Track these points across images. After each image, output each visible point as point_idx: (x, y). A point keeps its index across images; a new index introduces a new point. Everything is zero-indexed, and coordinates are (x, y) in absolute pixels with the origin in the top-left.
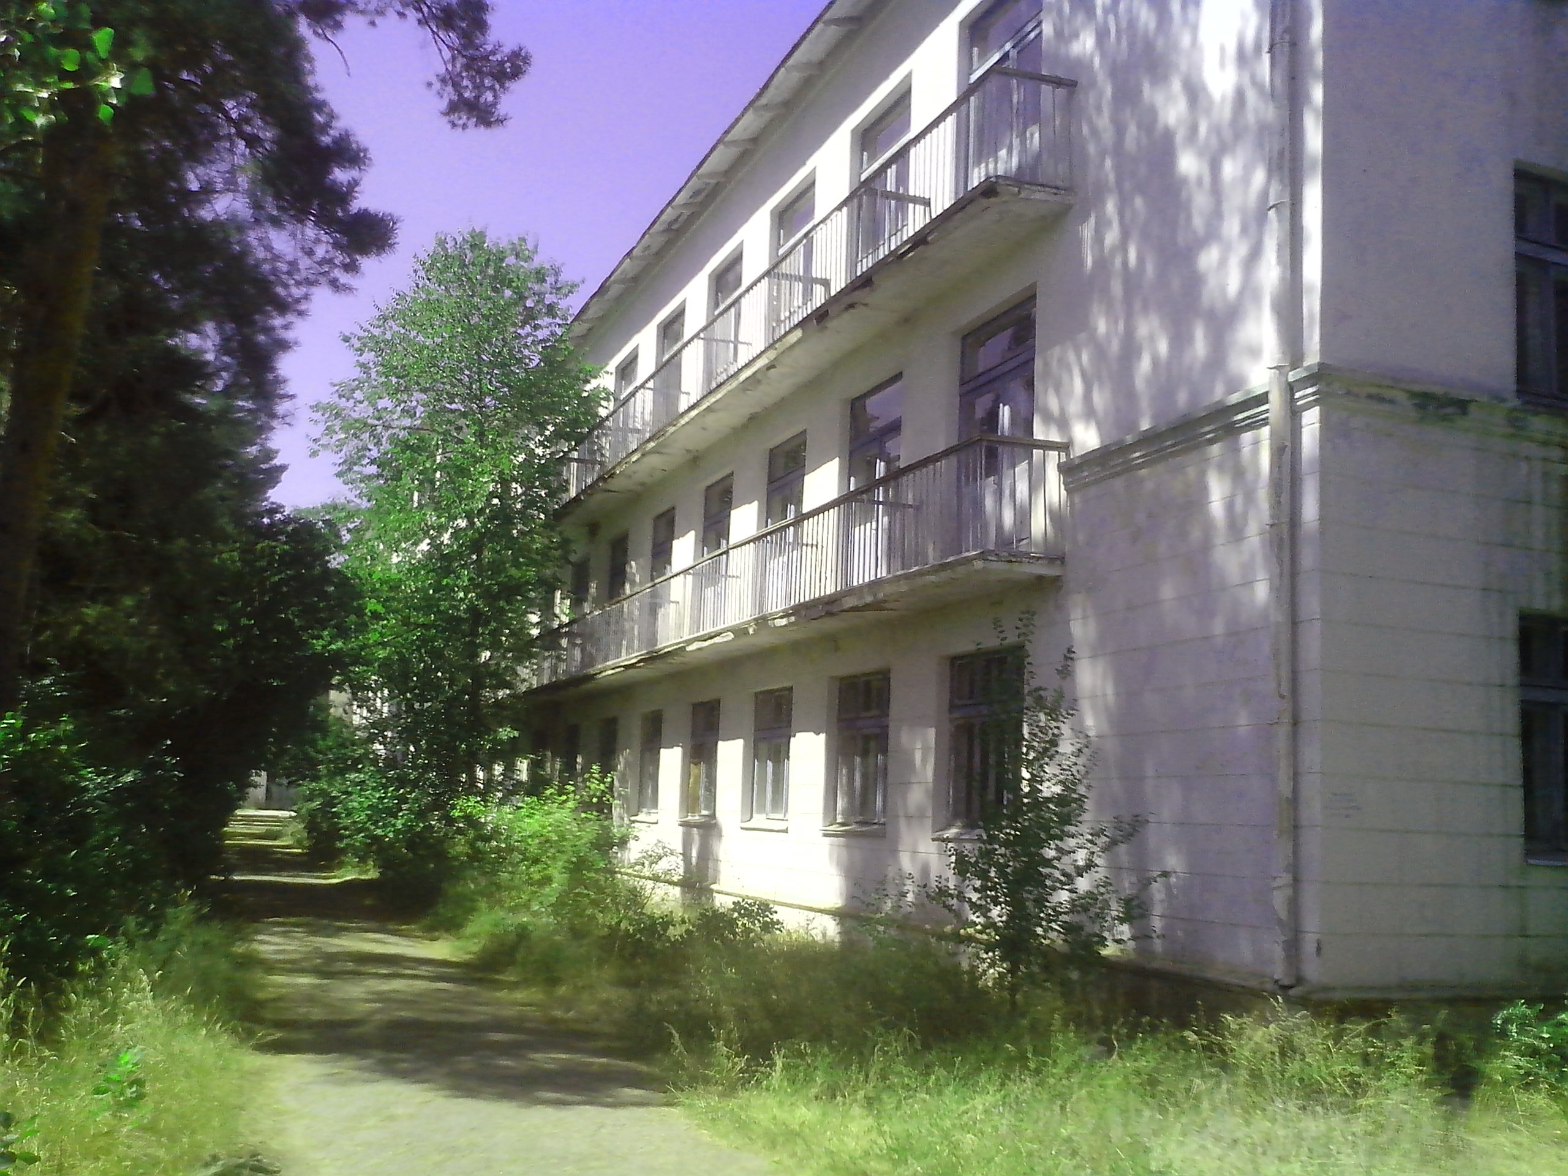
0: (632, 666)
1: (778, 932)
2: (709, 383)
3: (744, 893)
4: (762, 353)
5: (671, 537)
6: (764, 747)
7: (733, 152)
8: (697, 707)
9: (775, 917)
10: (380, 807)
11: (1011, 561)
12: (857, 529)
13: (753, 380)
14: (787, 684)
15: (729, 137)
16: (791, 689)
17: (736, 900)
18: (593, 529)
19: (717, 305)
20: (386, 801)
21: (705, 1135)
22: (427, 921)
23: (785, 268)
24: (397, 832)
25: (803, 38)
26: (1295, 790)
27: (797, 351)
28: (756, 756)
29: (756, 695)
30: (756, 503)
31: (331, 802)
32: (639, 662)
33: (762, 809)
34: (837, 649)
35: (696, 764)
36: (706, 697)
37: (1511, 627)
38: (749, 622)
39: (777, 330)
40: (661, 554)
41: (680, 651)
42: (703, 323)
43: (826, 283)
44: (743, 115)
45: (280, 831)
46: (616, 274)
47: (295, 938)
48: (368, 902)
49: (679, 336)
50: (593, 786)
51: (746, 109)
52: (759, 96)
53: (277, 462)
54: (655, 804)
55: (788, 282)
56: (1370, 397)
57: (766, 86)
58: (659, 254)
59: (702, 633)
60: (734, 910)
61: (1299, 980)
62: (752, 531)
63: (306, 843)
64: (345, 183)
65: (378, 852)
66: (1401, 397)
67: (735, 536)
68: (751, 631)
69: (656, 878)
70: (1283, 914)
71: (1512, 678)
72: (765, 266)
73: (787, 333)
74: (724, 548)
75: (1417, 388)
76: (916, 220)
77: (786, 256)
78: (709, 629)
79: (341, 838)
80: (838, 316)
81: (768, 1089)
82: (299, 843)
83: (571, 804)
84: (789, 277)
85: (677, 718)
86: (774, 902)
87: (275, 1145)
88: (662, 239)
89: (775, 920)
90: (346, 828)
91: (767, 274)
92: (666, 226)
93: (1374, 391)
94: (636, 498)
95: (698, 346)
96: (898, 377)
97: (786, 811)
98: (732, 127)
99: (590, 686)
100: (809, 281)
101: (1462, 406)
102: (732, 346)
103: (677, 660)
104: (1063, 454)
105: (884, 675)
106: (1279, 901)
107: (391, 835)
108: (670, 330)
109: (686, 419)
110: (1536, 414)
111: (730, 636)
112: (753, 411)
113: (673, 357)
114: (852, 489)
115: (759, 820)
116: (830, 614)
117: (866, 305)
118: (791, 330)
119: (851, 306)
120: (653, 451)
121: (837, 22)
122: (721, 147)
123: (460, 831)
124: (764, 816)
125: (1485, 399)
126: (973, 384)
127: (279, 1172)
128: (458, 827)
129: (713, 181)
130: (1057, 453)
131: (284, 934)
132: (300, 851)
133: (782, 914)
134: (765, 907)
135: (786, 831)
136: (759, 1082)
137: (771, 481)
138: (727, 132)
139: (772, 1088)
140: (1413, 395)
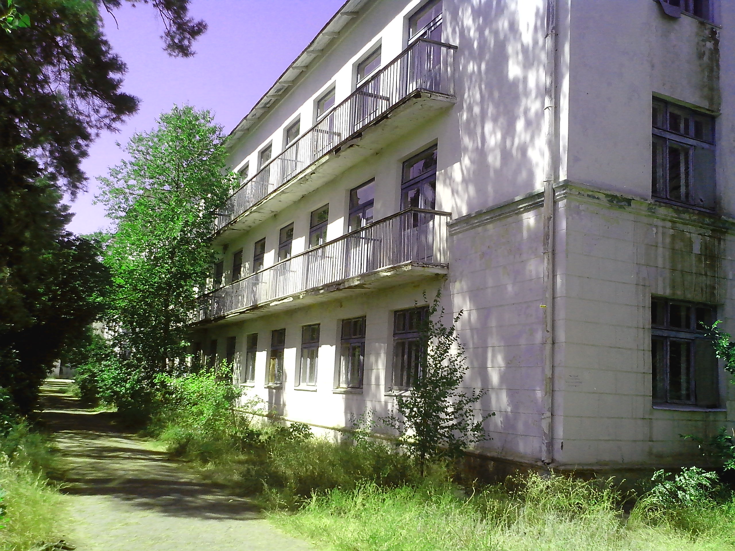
0: (244, 312)
1: (311, 438)
2: (283, 179)
3: (296, 420)
4: (309, 166)
5: (263, 252)
6: (306, 351)
7: (297, 72)
8: (274, 332)
9: (310, 431)
10: (119, 377)
11: (424, 267)
12: (352, 250)
13: (305, 179)
14: (317, 322)
15: (295, 65)
16: (319, 324)
17: (292, 423)
18: (226, 247)
19: (287, 144)
20: (121, 375)
21: (279, 531)
22: (141, 432)
23: (320, 127)
24: (127, 390)
25: (331, 20)
26: (553, 374)
27: (325, 166)
28: (302, 356)
29: (303, 327)
30: (304, 237)
31: (94, 375)
32: (247, 310)
33: (304, 380)
34: (341, 306)
35: (273, 359)
36: (279, 327)
37: (648, 302)
38: (300, 293)
39: (316, 156)
40: (258, 260)
41: (267, 305)
42: (280, 152)
43: (339, 135)
44: (302, 54)
45: (67, 389)
46: (239, 127)
47: (76, 440)
48: (112, 423)
49: (269, 157)
50: (223, 369)
51: (303, 52)
52: (309, 46)
53: (70, 211)
54: (253, 378)
55: (322, 134)
56: (589, 196)
57: (313, 42)
58: (260, 118)
59: (277, 297)
60: (291, 428)
61: (553, 461)
62: (302, 250)
63: (80, 395)
64: (116, 80)
65: (116, 399)
66: (601, 196)
67: (294, 253)
68: (301, 297)
69: (254, 413)
70: (547, 432)
71: (648, 325)
72: (310, 126)
73: (321, 158)
74: (288, 257)
75: (609, 193)
76: (383, 107)
77: (321, 122)
78: (281, 296)
79: (98, 393)
80: (345, 150)
81: (309, 510)
82: (76, 395)
83: (212, 377)
84: (321, 131)
85: (265, 338)
86: (310, 425)
87: (70, 537)
88: (261, 111)
89: (310, 433)
90: (100, 388)
91: (312, 129)
92: (263, 105)
93: (590, 193)
94: (248, 232)
95: (278, 162)
96: (373, 179)
97: (316, 382)
98: (296, 60)
99: (222, 321)
100: (331, 133)
101: (629, 202)
102: (294, 163)
103: (265, 310)
104: (449, 218)
105: (363, 318)
106: (545, 425)
107: (124, 391)
108: (265, 153)
109: (272, 196)
110: (660, 206)
111: (291, 299)
112: (304, 194)
113: (265, 167)
114: (350, 232)
115: (303, 386)
116: (338, 289)
117: (358, 146)
118: (323, 156)
119: (351, 146)
120: (255, 211)
121: (346, 13)
122: (291, 69)
123: (157, 390)
124: (305, 384)
125: (638, 199)
126: (407, 185)
127: (74, 549)
128: (157, 388)
129: (286, 85)
130: (446, 217)
131: (70, 438)
132: (77, 399)
133: (313, 430)
134: (306, 426)
135: (316, 391)
136: (304, 507)
137: (311, 227)
138: (294, 62)
139: (310, 510)
140: (607, 196)
